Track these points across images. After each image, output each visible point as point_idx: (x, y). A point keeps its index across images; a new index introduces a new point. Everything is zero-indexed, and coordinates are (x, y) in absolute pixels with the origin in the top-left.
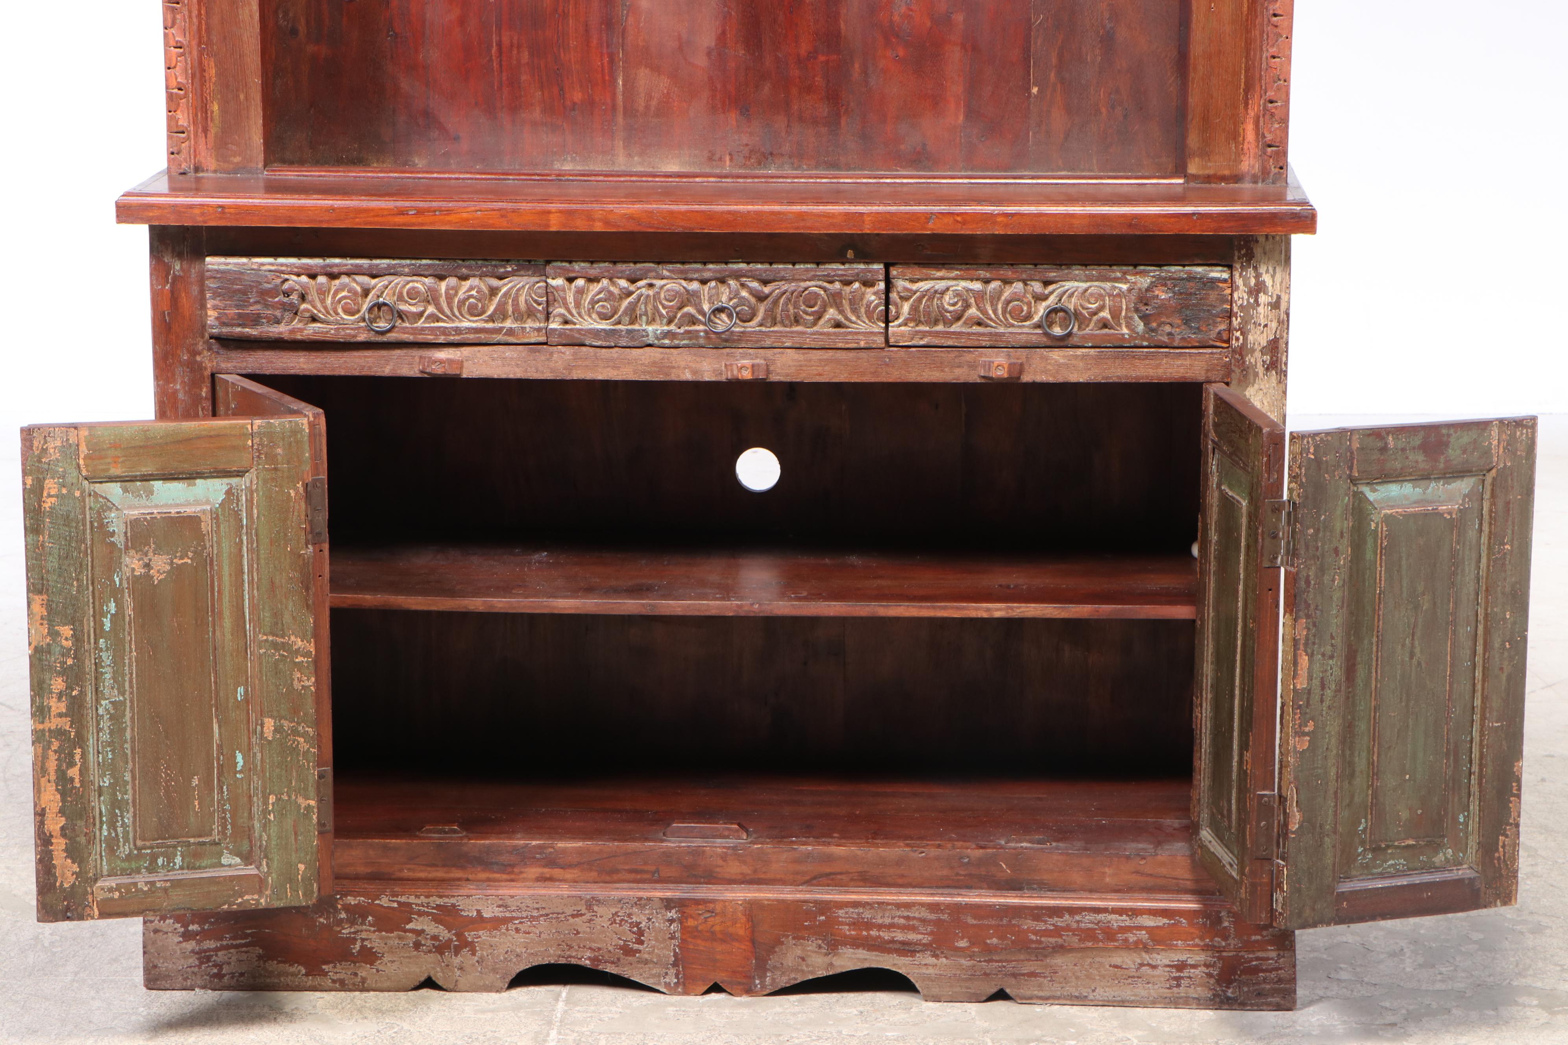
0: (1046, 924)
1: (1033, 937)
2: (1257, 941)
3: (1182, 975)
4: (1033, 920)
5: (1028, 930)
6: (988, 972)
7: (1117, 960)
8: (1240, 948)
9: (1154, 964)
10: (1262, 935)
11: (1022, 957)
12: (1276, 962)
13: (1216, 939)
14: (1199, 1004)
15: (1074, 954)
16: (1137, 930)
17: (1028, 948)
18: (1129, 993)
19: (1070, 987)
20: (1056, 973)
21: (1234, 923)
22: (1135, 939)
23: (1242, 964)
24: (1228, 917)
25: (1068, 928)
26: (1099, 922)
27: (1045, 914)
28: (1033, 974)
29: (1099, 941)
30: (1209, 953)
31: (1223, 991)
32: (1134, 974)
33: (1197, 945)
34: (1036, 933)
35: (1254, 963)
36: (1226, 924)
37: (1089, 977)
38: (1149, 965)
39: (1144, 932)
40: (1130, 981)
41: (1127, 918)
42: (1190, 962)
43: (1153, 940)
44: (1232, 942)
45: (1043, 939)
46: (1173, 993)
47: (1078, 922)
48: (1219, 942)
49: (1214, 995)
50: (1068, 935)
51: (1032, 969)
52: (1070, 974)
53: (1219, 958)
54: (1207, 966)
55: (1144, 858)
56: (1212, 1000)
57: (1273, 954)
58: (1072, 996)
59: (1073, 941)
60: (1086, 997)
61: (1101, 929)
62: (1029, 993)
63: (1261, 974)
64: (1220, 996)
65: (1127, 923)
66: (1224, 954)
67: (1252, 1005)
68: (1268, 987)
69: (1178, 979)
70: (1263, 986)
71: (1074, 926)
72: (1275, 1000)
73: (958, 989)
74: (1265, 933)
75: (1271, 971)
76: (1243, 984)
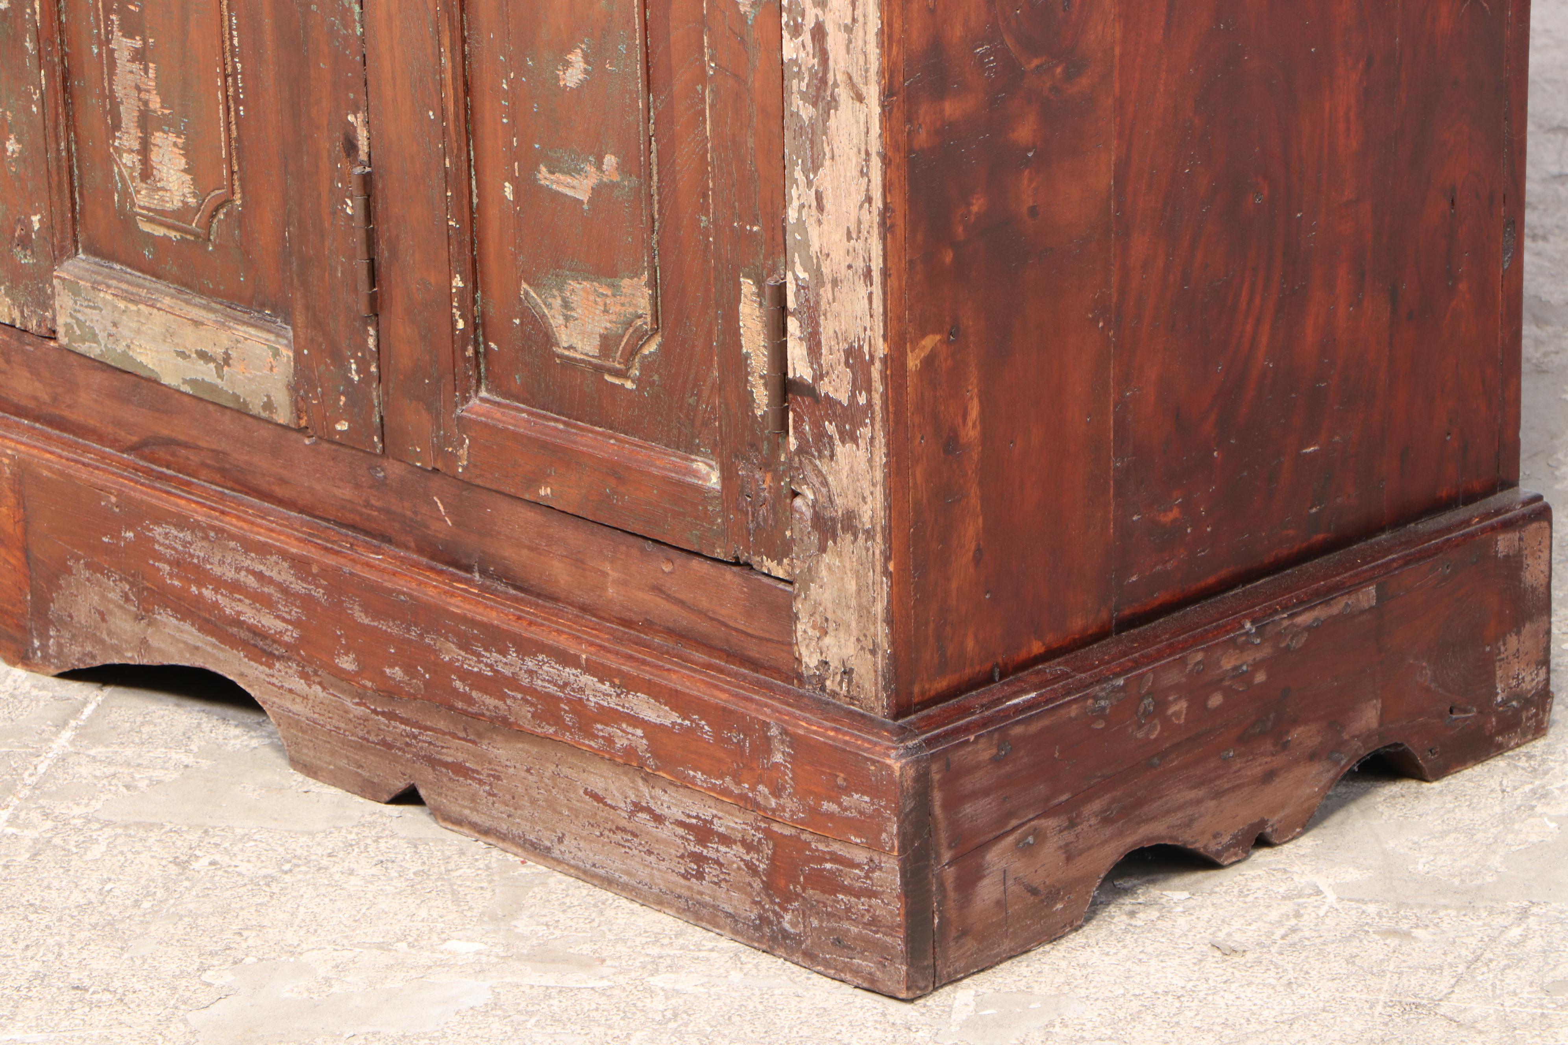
0: (480, 662)
1: (458, 684)
2: (830, 816)
3: (705, 852)
4: (461, 648)
5: (450, 667)
6: (389, 739)
7: (597, 784)
8: (802, 822)
9: (658, 812)
10: (840, 804)
11: (442, 725)
12: (867, 877)
13: (761, 787)
14: (735, 932)
15: (527, 747)
16: (629, 724)
17: (451, 708)
18: (618, 864)
19: (519, 817)
20: (498, 778)
21: (793, 759)
22: (626, 743)
23: (808, 860)
24: (783, 742)
25: (513, 682)
26: (566, 684)
27: (476, 638)
28: (459, 769)
29: (568, 728)
30: (750, 817)
31: (775, 912)
32: (623, 823)
33: (726, 792)
34: (465, 675)
35: (828, 866)
36: (778, 758)
37: (552, 805)
38: (649, 810)
39: (639, 732)
40: (618, 837)
41: (611, 691)
42: (719, 827)
43: (656, 755)
44: (790, 804)
45: (474, 694)
46: (690, 888)
47: (531, 673)
48: (765, 797)
49: (760, 917)
50: (514, 698)
51: (460, 757)
52: (521, 790)
53: (769, 834)
54: (749, 847)
55: (669, 560)
56: (757, 928)
57: (861, 856)
58: (525, 840)
59: (524, 714)
60: (548, 849)
61: (569, 701)
62: (455, 809)
63: (840, 896)
64: (770, 923)
65: (612, 703)
66: (776, 827)
67: (827, 964)
68: (854, 930)
69: (699, 859)
70: (846, 925)
71: (525, 680)
72: (866, 964)
73: (343, 763)
74: (845, 800)
75: (858, 894)
76: (808, 909)
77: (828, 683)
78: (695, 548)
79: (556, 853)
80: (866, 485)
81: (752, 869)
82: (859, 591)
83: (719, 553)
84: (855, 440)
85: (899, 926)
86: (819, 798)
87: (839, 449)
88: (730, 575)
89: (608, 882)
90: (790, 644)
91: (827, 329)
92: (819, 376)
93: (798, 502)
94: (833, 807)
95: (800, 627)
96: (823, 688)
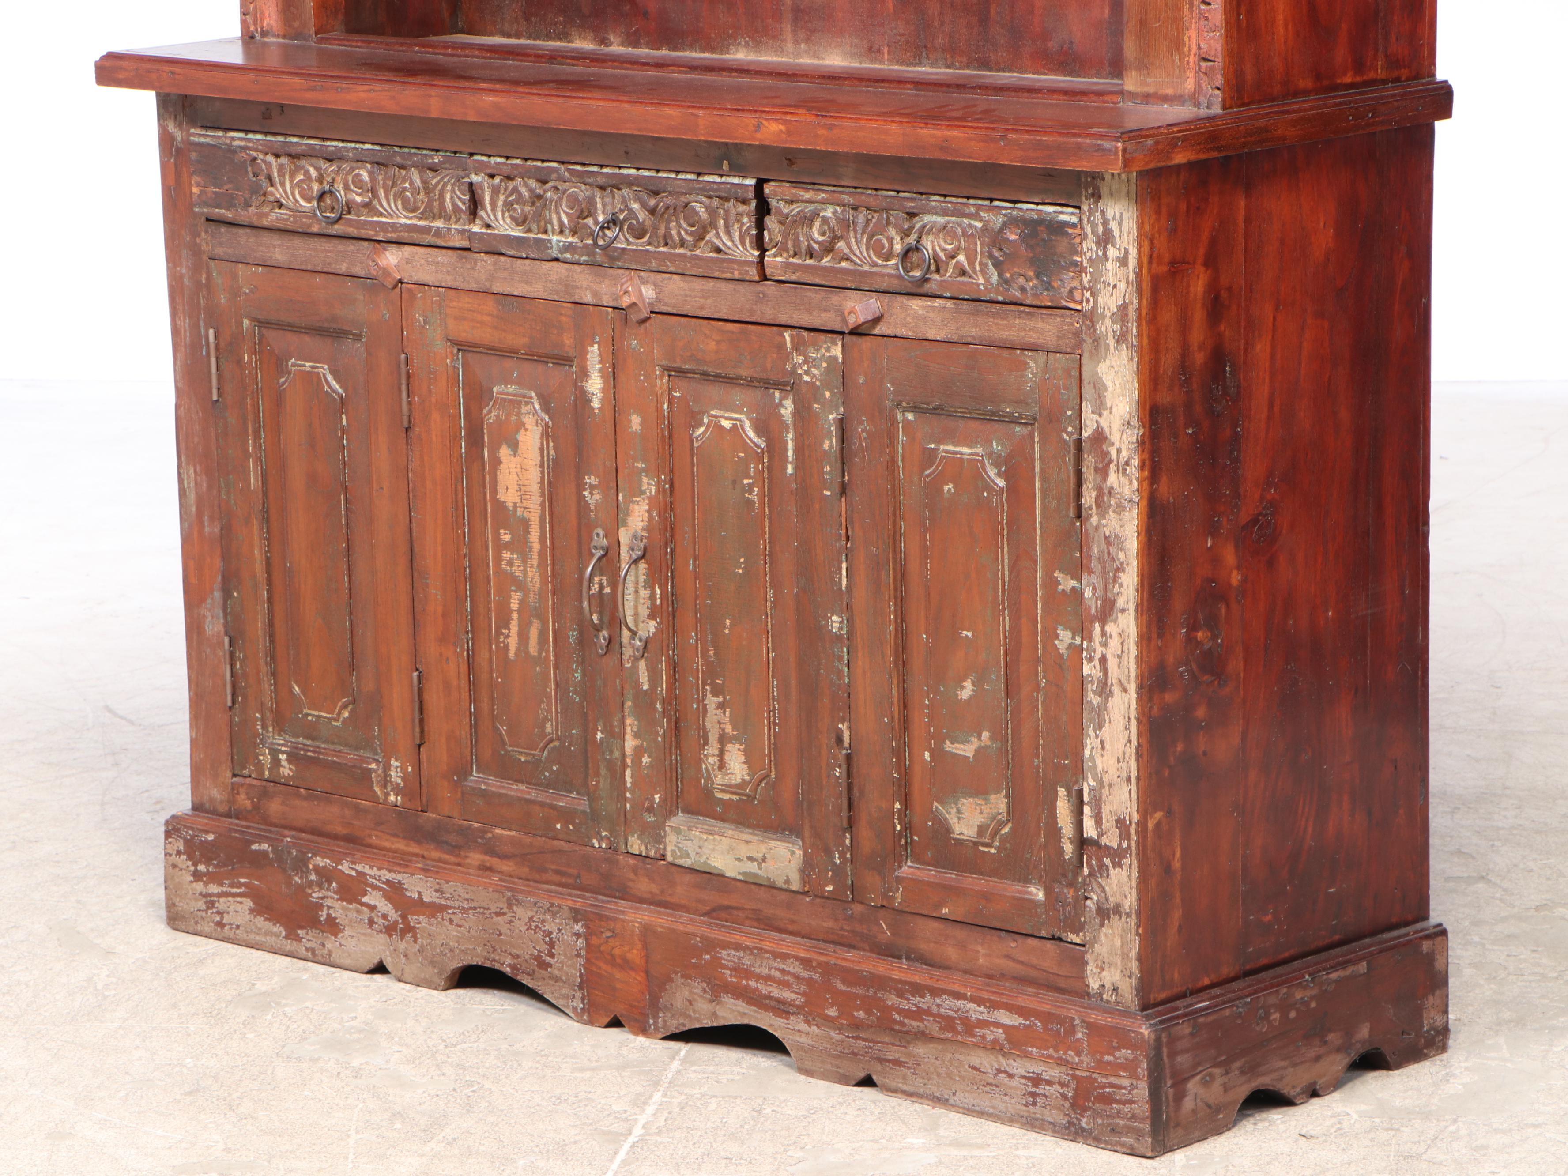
0: (909, 1003)
1: (897, 1017)
2: (1109, 1063)
3: (1037, 1091)
4: (898, 997)
5: (892, 1008)
6: (856, 1051)
7: (976, 1061)
8: (1093, 1068)
9: (1011, 1072)
10: (1114, 1056)
11: (887, 1039)
12: (1129, 1093)
13: (1070, 1052)
14: (1054, 1131)
15: (935, 1046)
16: (994, 1027)
17: (892, 1029)
18: (987, 1103)
19: (931, 1084)
20: (919, 1065)
21: (1088, 1035)
22: (992, 1037)
23: (1096, 1088)
24: (1082, 1027)
25: (928, 1012)
26: (959, 1010)
27: (907, 991)
28: (897, 1063)
29: (959, 1033)
30: (1063, 1069)
31: (1077, 1118)
32: (990, 1081)
33: (1050, 1057)
34: (900, 1011)
35: (1107, 1090)
36: (1079, 1035)
37: (950, 1076)
38: (1005, 1072)
39: (1000, 1031)
40: (988, 1089)
41: (985, 1010)
42: (1045, 1076)
43: (1010, 1042)
44: (1086, 1059)
45: (906, 1021)
46: (1029, 1112)
47: (938, 1006)
48: (1072, 1057)
49: (1069, 1122)
50: (929, 1021)
51: (897, 1056)
52: (932, 1069)
53: (1074, 1077)
54: (1062, 1084)
55: (1015, 940)
56: (1067, 1128)
57: (1126, 1082)
58: (934, 1097)
59: (934, 1028)
60: (947, 1100)
61: (960, 1019)
62: (893, 1084)
63: (1114, 1106)
64: (1074, 1124)
65: (985, 1017)
66: (1078, 1073)
67: (1106, 1142)
68: (1122, 1123)
69: (1034, 1095)
70: (1117, 1121)
71: (935, 1010)
72: (1129, 1140)
73: (828, 1067)
74: (1117, 1054)
75: (1124, 1103)
76: (1096, 1114)
77: (1105, 996)
78: (1030, 932)
79: (952, 1101)
80: (1127, 889)
81: (1064, 1097)
82: (1122, 946)
83: (1043, 933)
84: (1120, 866)
85: (1147, 1118)
86: (1102, 1054)
87: (1112, 871)
88: (1049, 945)
89: (982, 1114)
90: (1083, 978)
91: (1106, 810)
92: (1101, 835)
93: (1088, 902)
94: (1111, 1058)
95: (1089, 968)
96: (1102, 999)
